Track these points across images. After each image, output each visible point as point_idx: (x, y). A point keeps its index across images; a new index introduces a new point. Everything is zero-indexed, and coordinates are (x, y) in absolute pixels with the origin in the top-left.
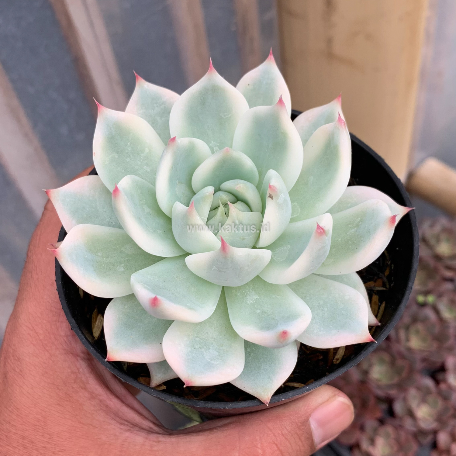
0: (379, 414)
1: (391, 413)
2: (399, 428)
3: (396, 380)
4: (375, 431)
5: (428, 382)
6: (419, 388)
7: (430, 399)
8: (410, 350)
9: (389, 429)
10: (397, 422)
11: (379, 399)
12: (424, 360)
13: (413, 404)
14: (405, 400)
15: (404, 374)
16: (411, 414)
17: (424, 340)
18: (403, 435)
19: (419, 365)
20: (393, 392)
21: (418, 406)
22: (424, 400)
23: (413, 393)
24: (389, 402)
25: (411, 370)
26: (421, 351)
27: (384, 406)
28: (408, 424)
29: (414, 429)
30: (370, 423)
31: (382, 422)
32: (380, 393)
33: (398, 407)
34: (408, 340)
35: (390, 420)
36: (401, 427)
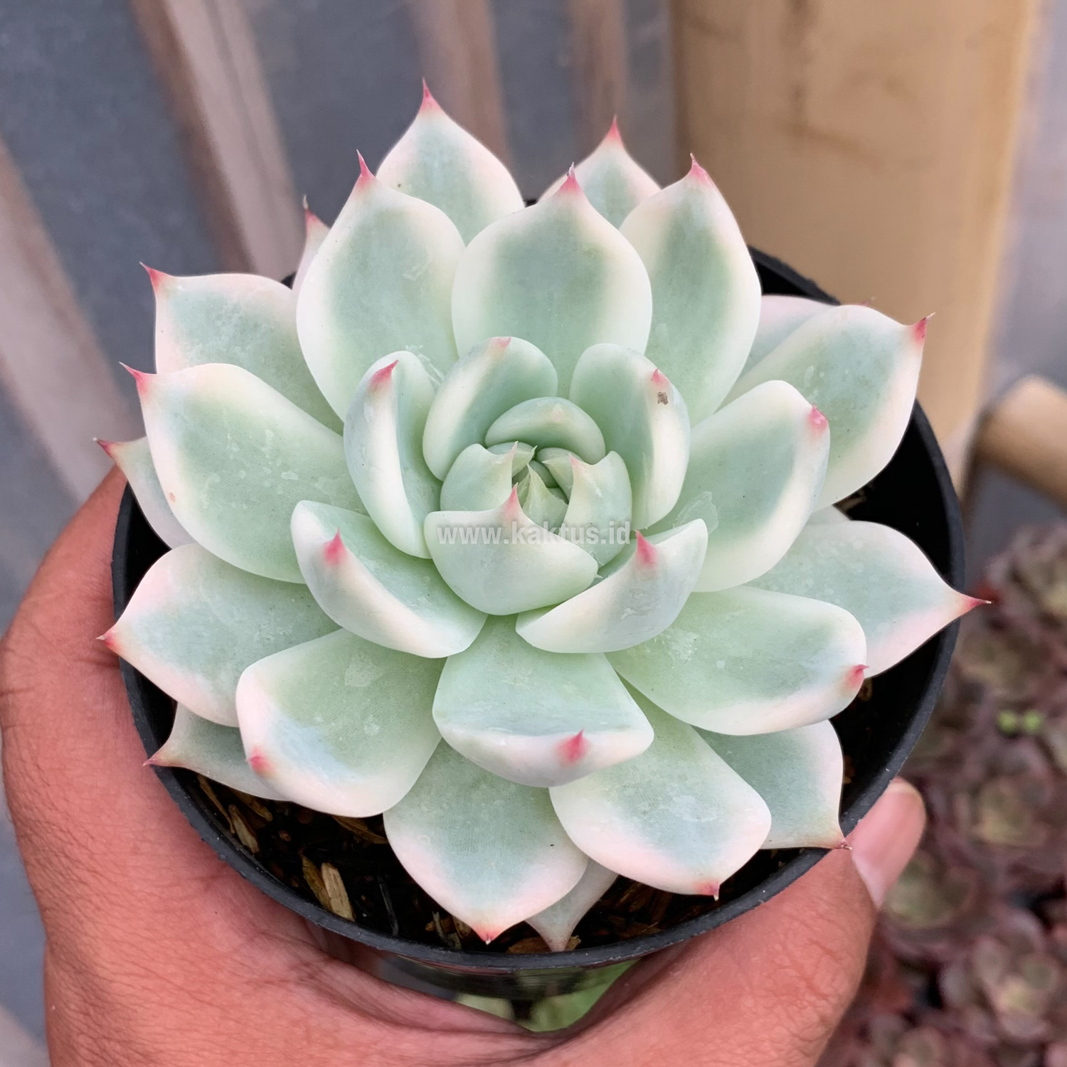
0: (905, 1002)
1: (934, 998)
2: (953, 1034)
3: (946, 918)
4: (896, 1041)
5: (1026, 925)
6: (1001, 939)
7: (1030, 964)
8: (980, 844)
9: (929, 1038)
10: (949, 1021)
11: (905, 964)
12: (1016, 870)
13: (989, 976)
14: (969, 967)
15: (967, 903)
16: (983, 1001)
17: (1015, 821)
18: (963, 1052)
19: (1003, 883)
20: (939, 948)
21: (1001, 981)
22: (1013, 969)
23: (987, 951)
24: (931, 971)
25: (984, 896)
26: (1010, 848)
27: (917, 982)
28: (976, 1024)
29: (987, 1038)
30: (883, 1022)
31: (911, 1020)
32: (908, 949)
33: (952, 985)
34: (976, 820)
35: (931, 1017)
36: (959, 1032)
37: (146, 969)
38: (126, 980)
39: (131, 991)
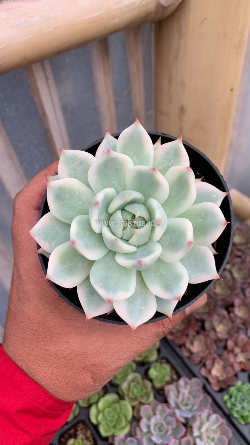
0: (197, 328)
1: (203, 328)
2: (207, 336)
3: (207, 310)
4: (194, 337)
5: (224, 312)
6: (219, 315)
7: (225, 321)
9: (201, 337)
10: (206, 333)
11: (197, 320)
12: (223, 300)
13: (216, 324)
14: (211, 321)
15: (212, 307)
16: (214, 329)
17: (223, 289)
18: (209, 341)
19: (220, 303)
20: (205, 317)
21: (218, 325)
22: (221, 322)
23: (215, 317)
24: (203, 322)
25: (215, 305)
26: (222, 295)
27: (200, 324)
28: (212, 334)
29: (214, 337)
30: (192, 333)
31: (198, 333)
32: (198, 317)
33: (207, 325)
34: (215, 288)
35: (202, 332)
36: (208, 336)
37: (29, 276)
38: (25, 276)
39: (25, 279)
